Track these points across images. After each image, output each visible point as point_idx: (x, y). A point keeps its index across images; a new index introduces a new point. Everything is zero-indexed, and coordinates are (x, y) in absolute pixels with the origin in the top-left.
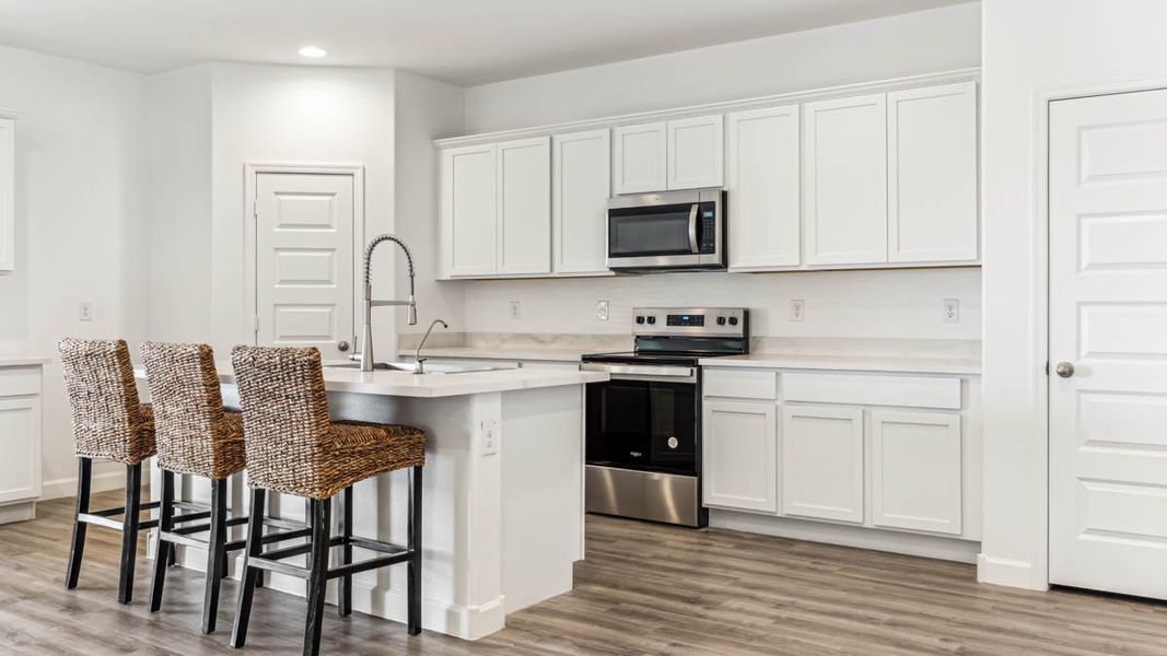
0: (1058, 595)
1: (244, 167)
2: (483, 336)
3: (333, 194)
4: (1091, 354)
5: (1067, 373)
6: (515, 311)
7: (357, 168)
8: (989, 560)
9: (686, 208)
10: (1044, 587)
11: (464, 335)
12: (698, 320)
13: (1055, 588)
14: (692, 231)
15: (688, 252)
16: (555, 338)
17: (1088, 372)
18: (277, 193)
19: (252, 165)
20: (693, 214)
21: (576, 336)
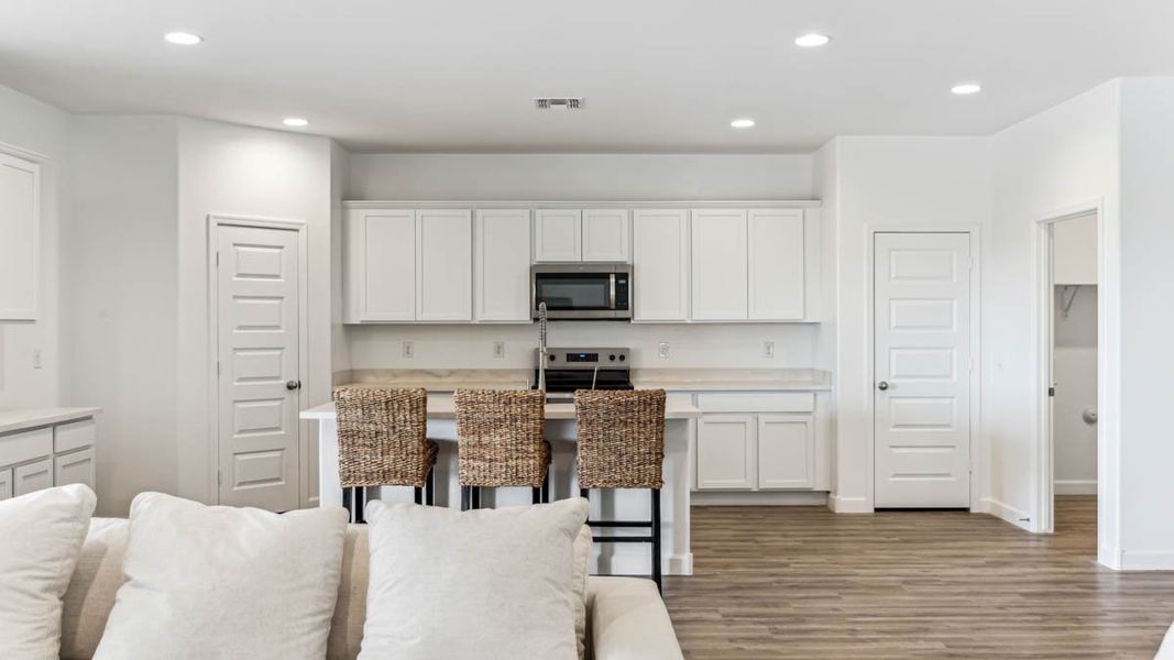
0: (878, 514)
1: (208, 218)
2: (373, 372)
3: (281, 247)
4: (897, 377)
5: (884, 388)
6: (408, 351)
7: (302, 224)
8: (843, 499)
9: (606, 276)
10: (873, 511)
11: (352, 371)
12: (592, 357)
13: (877, 510)
14: (613, 292)
15: (608, 308)
16: (452, 373)
17: (894, 387)
18: (235, 245)
19: (216, 217)
20: (613, 280)
21: (473, 371)
